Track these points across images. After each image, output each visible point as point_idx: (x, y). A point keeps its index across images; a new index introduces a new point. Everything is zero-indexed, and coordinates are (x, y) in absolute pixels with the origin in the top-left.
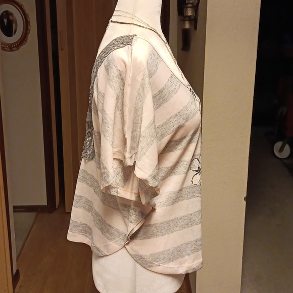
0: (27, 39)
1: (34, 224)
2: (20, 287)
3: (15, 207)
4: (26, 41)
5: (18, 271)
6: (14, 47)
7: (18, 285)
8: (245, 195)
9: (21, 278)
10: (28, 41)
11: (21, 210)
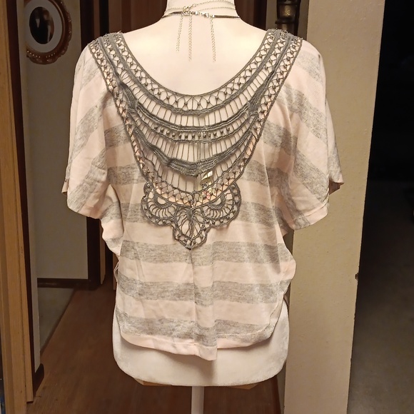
0: (67, 48)
1: (68, 304)
2: (44, 388)
3: (40, 280)
4: (66, 50)
5: (41, 367)
6: (48, 58)
7: (41, 386)
8: (356, 271)
9: (46, 376)
10: (68, 49)
11: (53, 284)
